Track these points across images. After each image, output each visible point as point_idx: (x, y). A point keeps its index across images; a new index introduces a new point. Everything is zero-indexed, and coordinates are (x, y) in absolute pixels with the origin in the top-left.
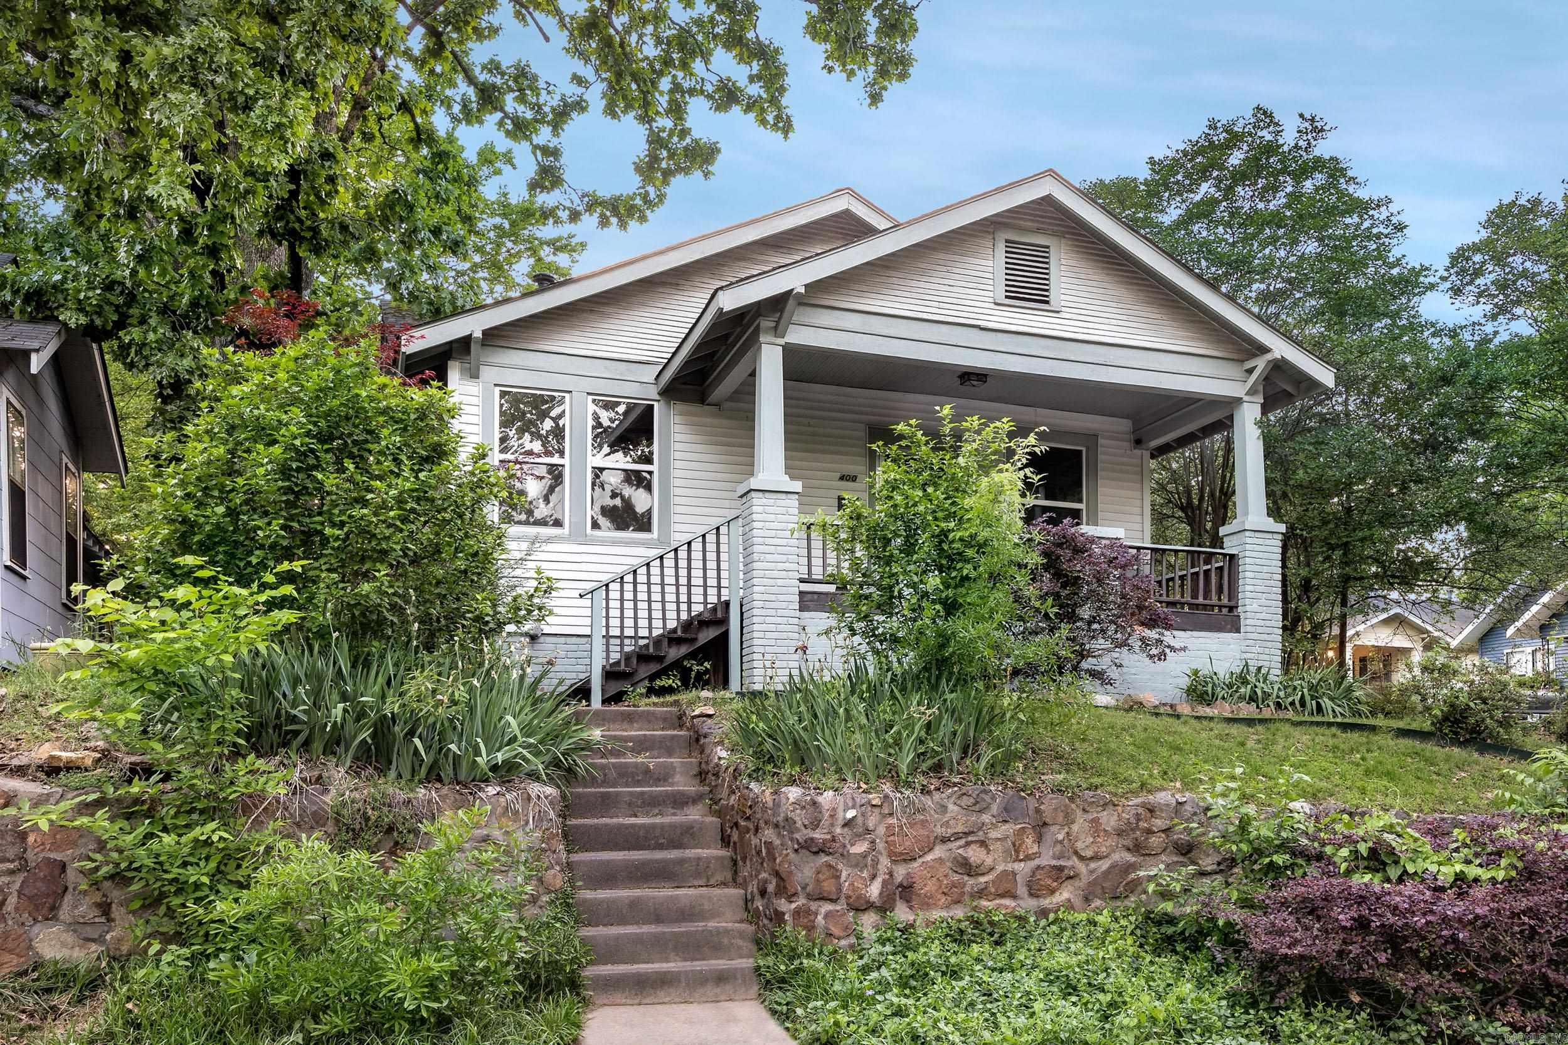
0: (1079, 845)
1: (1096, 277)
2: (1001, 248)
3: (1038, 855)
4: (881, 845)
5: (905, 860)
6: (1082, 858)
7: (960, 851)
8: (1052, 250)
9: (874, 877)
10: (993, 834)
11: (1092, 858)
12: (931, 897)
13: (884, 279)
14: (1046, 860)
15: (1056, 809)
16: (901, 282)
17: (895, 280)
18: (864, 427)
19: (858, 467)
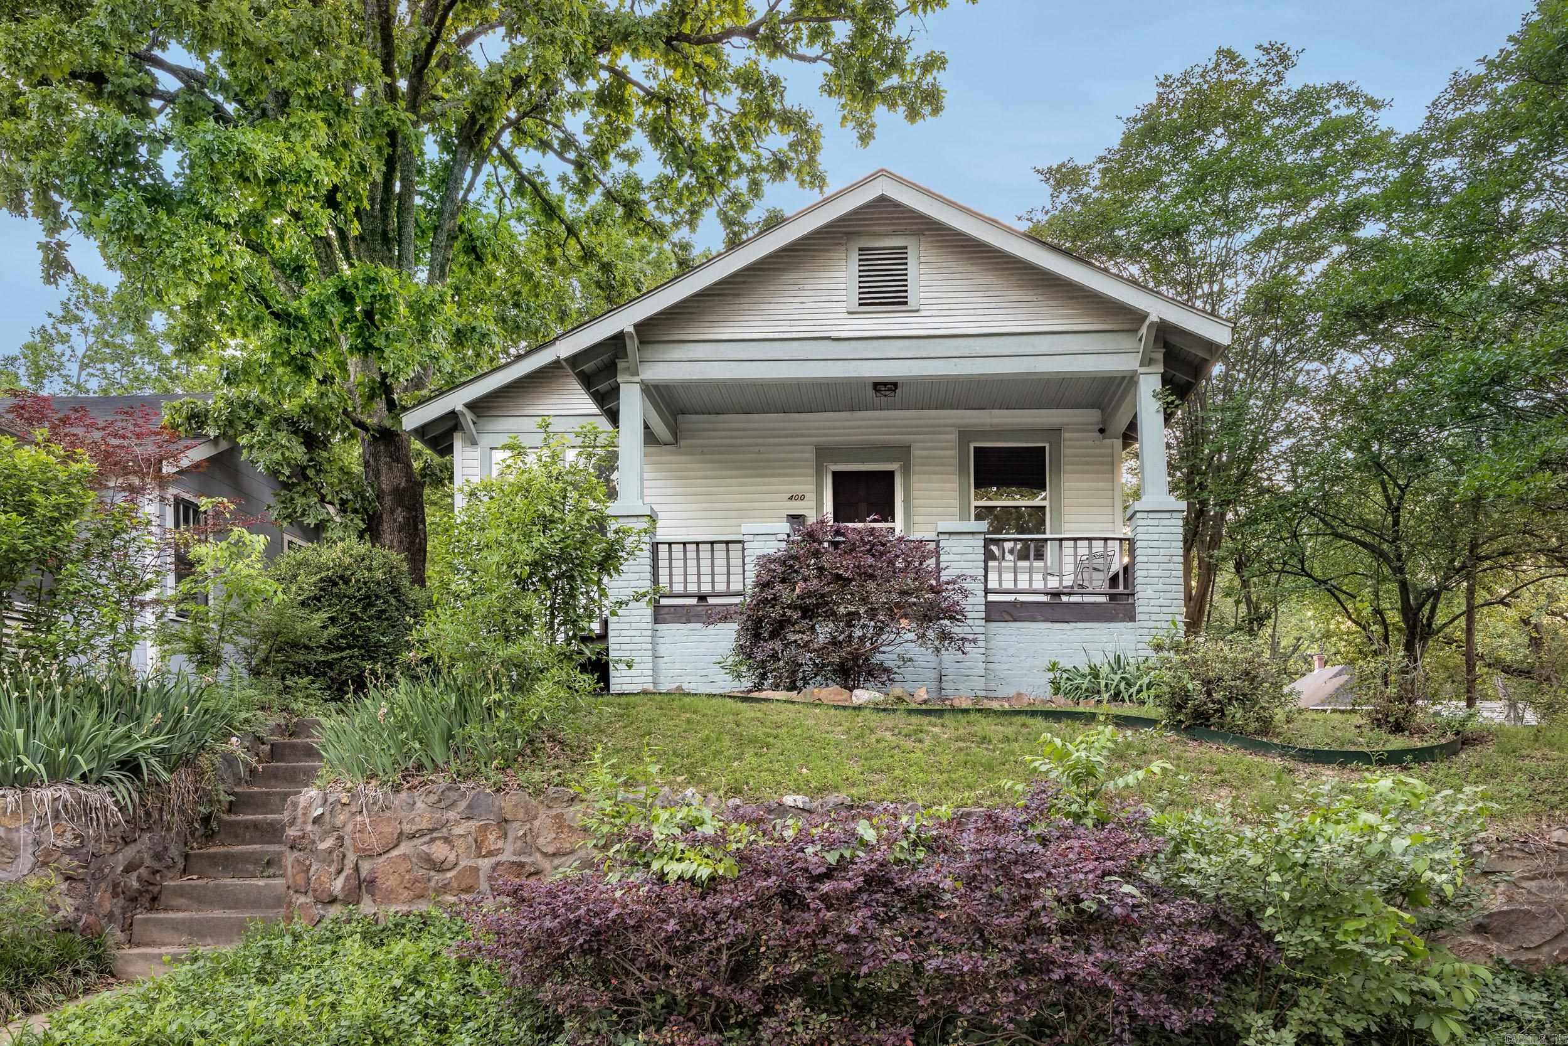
0: (541, 841)
1: (960, 269)
2: (855, 257)
3: (499, 851)
4: (348, 841)
5: (370, 856)
6: (545, 855)
7: (424, 848)
8: (909, 250)
9: (340, 872)
10: (458, 830)
11: (554, 855)
12: (392, 891)
13: (736, 307)
14: (507, 857)
15: (516, 806)
16: (752, 307)
17: (746, 307)
18: (812, 448)
19: (807, 486)
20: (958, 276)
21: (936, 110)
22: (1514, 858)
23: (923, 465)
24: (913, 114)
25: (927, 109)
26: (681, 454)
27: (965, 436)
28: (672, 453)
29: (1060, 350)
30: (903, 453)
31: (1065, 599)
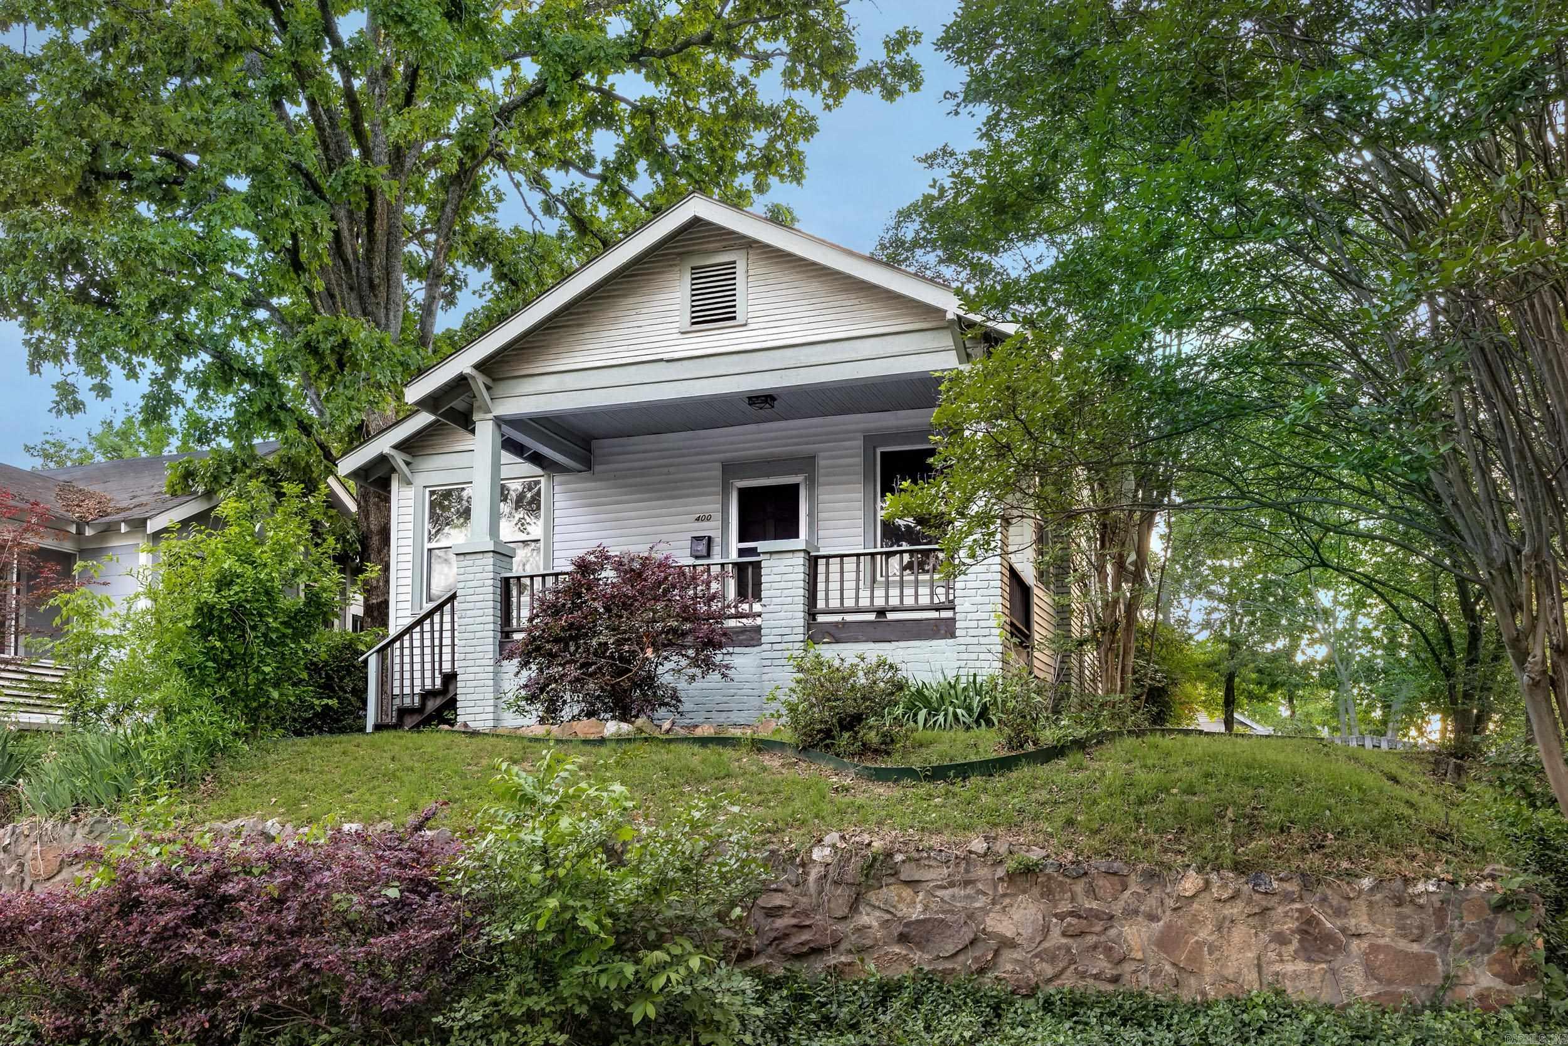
2: (686, 276)
4: (27, 868)
5: (39, 881)
8: (739, 264)
18: (719, 465)
19: (712, 506)
20: (784, 286)
21: (916, 86)
22: (930, 866)
23: (827, 475)
24: (891, 93)
25: (905, 86)
26: (595, 481)
27: (871, 440)
28: (586, 480)
29: (882, 353)
30: (807, 463)
31: (891, 616)
